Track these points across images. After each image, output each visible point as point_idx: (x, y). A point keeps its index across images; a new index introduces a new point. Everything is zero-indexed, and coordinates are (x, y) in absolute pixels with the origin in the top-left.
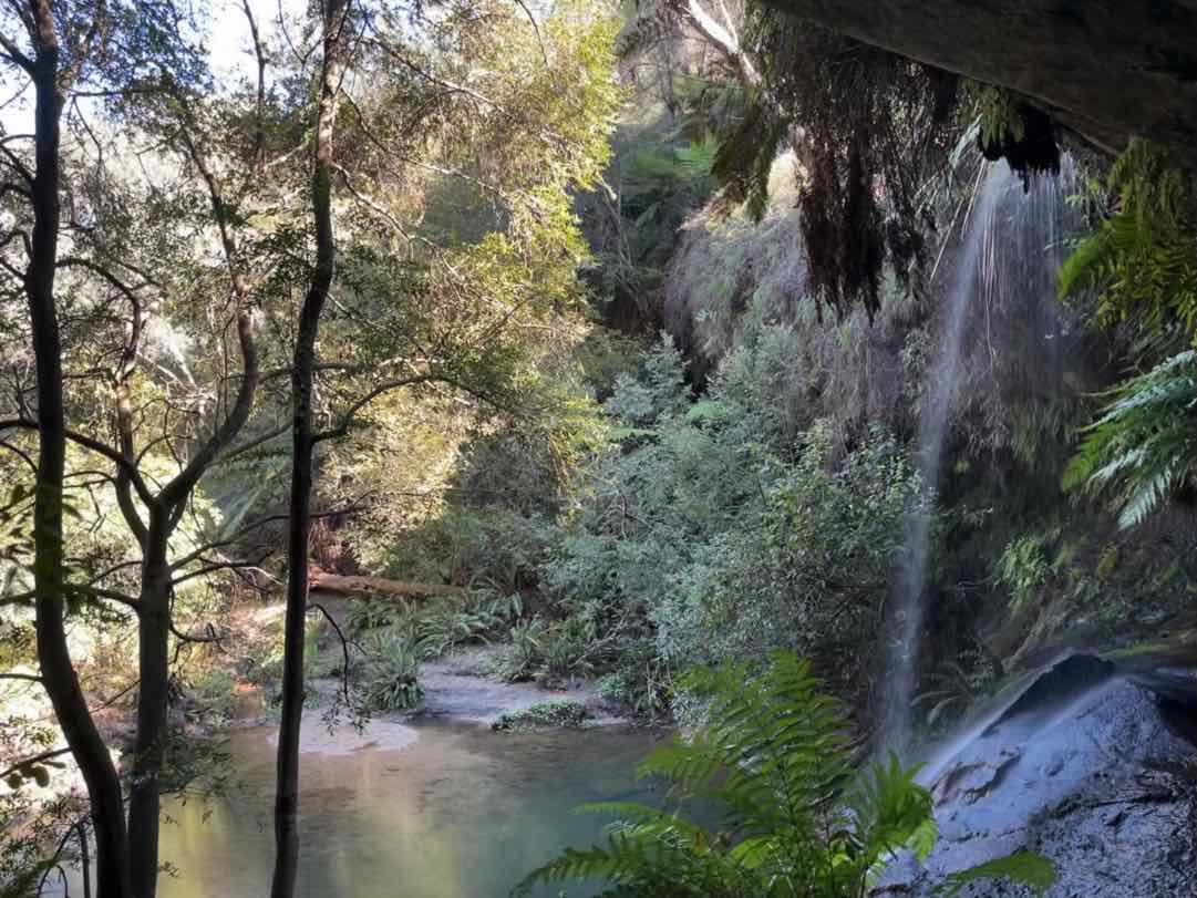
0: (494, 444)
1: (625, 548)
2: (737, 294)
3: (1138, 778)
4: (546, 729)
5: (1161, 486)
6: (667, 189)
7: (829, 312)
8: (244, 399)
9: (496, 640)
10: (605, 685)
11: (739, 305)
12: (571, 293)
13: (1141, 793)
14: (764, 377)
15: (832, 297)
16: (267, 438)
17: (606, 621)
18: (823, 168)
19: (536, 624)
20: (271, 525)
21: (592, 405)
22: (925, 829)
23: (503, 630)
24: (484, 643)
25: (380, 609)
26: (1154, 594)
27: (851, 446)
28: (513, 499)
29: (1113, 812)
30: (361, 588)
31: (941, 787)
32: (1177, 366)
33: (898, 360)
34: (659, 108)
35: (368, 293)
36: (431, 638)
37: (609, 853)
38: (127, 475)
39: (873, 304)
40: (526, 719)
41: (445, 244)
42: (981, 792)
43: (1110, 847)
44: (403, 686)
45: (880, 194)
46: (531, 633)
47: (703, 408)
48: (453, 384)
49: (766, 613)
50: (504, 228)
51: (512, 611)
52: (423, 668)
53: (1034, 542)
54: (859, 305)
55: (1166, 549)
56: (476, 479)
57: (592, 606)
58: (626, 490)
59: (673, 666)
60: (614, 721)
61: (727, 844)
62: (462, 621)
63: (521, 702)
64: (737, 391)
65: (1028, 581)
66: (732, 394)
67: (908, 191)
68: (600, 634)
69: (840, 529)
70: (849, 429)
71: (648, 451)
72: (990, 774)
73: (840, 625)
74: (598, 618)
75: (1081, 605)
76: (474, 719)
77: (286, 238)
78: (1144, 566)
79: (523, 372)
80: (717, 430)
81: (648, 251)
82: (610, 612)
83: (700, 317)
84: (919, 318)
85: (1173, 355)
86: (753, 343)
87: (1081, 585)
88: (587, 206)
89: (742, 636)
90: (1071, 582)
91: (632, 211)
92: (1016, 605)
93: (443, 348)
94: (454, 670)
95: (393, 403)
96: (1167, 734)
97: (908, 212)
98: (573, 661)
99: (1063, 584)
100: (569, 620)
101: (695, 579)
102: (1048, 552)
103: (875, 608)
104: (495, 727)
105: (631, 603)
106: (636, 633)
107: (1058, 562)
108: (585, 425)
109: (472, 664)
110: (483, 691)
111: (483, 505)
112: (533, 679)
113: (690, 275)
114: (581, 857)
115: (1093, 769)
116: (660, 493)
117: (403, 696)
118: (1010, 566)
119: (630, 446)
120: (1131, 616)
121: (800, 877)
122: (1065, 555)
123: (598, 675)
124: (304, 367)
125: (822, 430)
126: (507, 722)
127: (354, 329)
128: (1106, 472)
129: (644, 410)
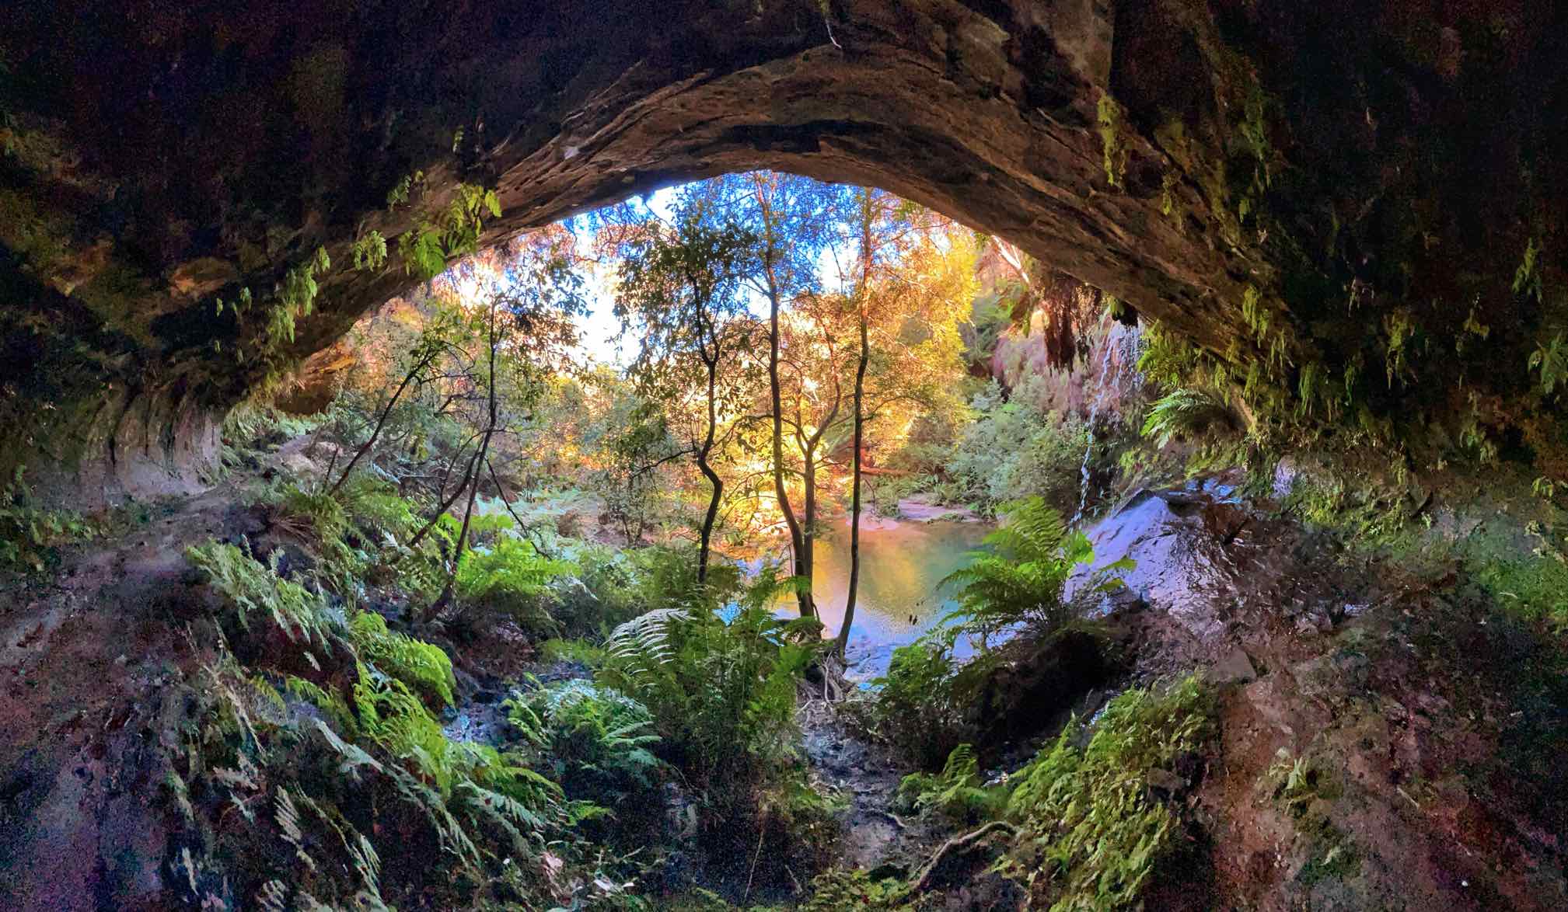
0: (926, 421)
1: (978, 457)
2: (1021, 363)
3: (1162, 528)
5: (1170, 435)
6: (993, 322)
7: (1055, 372)
8: (837, 405)
9: (928, 491)
10: (971, 507)
11: (1022, 367)
12: (957, 363)
13: (1162, 533)
14: (1031, 395)
15: (1056, 366)
16: (846, 419)
17: (971, 484)
18: (1053, 318)
19: (944, 485)
21: (965, 405)
22: (1089, 554)
23: (931, 488)
24: (923, 492)
25: (884, 480)
26: (1169, 469)
27: (1064, 420)
28: (934, 440)
29: (1154, 540)
30: (878, 472)
31: (1096, 539)
32: (1175, 396)
33: (1082, 390)
34: (990, 290)
35: (882, 365)
36: (903, 490)
38: (800, 433)
39: (1071, 370)
40: (940, 519)
41: (908, 344)
42: (1111, 539)
43: (1152, 552)
44: (893, 507)
45: (1075, 330)
46: (942, 488)
47: (1008, 407)
48: (912, 399)
49: (1032, 480)
50: (931, 337)
51: (934, 481)
52: (900, 501)
53: (1133, 453)
54: (1066, 371)
55: (1173, 454)
56: (920, 433)
57: (965, 479)
58: (978, 436)
59: (997, 502)
60: (975, 520)
61: (1017, 565)
62: (915, 485)
63: (938, 514)
64: (1021, 400)
65: (1130, 466)
66: (1018, 401)
67: (1085, 330)
68: (968, 489)
69: (1060, 450)
70: (1063, 414)
71: (987, 422)
72: (1114, 533)
73: (1060, 484)
74: (968, 483)
75: (1147, 473)
76: (920, 519)
77: (851, 346)
78: (1166, 461)
79: (938, 393)
80: (1013, 414)
81: (986, 346)
82: (973, 481)
83: (1006, 372)
84: (1090, 376)
85: (1174, 392)
86: (1026, 382)
87: (1147, 467)
88: (964, 331)
89: (1023, 489)
90: (1144, 466)
91: (981, 330)
92: (1126, 474)
93: (909, 385)
94: (912, 502)
95: (889, 406)
96: (1170, 514)
97: (1084, 337)
98: (958, 498)
99: (1141, 467)
100: (956, 484)
101: (1005, 469)
102: (1137, 456)
105: (980, 478)
106: (983, 489)
107: (1140, 459)
108: (962, 413)
109: (919, 500)
110: (923, 509)
111: (922, 442)
112: (943, 505)
113: (1002, 355)
114: (963, 572)
115: (1148, 527)
116: (991, 437)
117: (893, 511)
118: (1123, 461)
119: (980, 420)
120: (1162, 476)
121: (1044, 576)
122: (1142, 456)
123: (968, 503)
124: (858, 394)
125: (1053, 415)
126: (933, 521)
127: (876, 379)
128: (1154, 430)
129: (986, 407)
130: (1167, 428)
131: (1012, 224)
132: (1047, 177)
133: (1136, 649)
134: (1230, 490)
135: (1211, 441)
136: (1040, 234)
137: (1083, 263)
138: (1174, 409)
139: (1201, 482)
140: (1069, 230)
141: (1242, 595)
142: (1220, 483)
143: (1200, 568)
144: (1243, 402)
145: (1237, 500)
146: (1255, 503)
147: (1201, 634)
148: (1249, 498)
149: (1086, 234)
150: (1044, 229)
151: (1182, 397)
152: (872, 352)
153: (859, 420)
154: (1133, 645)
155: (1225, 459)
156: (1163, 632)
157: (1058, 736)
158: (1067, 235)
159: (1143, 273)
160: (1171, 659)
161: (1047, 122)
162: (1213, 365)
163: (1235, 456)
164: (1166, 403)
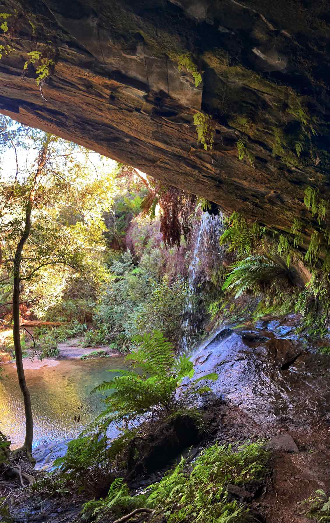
0: (77, 280)
1: (115, 309)
2: (145, 240)
3: (237, 355)
4: (96, 358)
5: (244, 289)
6: (127, 211)
7: (168, 246)
9: (80, 336)
10: (111, 346)
11: (145, 243)
12: (100, 239)
13: (237, 359)
14: (152, 262)
15: (169, 243)
16: (5, 279)
17: (111, 329)
18: (166, 210)
19: (91, 331)
20: (7, 306)
21: (106, 269)
22: (192, 371)
23: (82, 333)
24: (76, 337)
25: (44, 329)
26: (242, 314)
27: (174, 281)
28: (83, 296)
29: (231, 363)
30: (37, 324)
31: (195, 362)
32: (247, 261)
33: (184, 258)
34: (126, 191)
35: (41, 238)
36: (60, 337)
37: (115, 381)
39: (179, 246)
40: (90, 356)
41: (64, 224)
42: (204, 362)
43: (230, 371)
44: (53, 350)
45: (180, 218)
46: (90, 333)
47: (136, 270)
48: (65, 264)
49: (153, 324)
50: (82, 220)
51: (84, 328)
52: (59, 345)
53: (216, 303)
54: (176, 246)
55: (245, 303)
56: (71, 290)
57: (107, 325)
58: (116, 292)
59: (130, 340)
60: (115, 355)
61: (145, 378)
62: (70, 332)
63: (88, 352)
64: (145, 266)
65: (215, 313)
66: (144, 266)
67: (186, 218)
68: (109, 332)
69: (171, 302)
70: (172, 276)
71: (122, 282)
72: (206, 358)
73: (171, 326)
74: (108, 328)
75: (226, 318)
76: (75, 357)
77: (15, 223)
78: (240, 308)
79: (86, 260)
80: (140, 276)
81: (122, 228)
82: (112, 327)
83: (136, 246)
84: (189, 248)
85: (246, 258)
86: (149, 253)
87: (226, 313)
88: (106, 216)
89: (147, 330)
90: (224, 313)
91: (118, 216)
92: (212, 319)
93: (62, 253)
94: (69, 345)
95: (46, 269)
96: (244, 345)
97: (186, 223)
98: (102, 340)
99: (222, 313)
100: (100, 329)
101: (135, 316)
102: (219, 306)
103: (179, 321)
104: (82, 359)
105: (117, 324)
106: (119, 332)
107: (221, 308)
108: (104, 275)
109: (73, 344)
110: (77, 350)
111: (74, 298)
112: (91, 346)
113: (133, 234)
114: (108, 383)
115: (228, 354)
116: (125, 293)
117: (54, 353)
118: (211, 310)
119: (117, 281)
120: (237, 319)
122: (223, 306)
123: (110, 344)
124: (18, 259)
125: (166, 276)
126: (85, 357)
127: (35, 247)
128: (232, 286)
129: (121, 270)
130: (242, 285)
131: (144, 162)
132: (165, 142)
133: (217, 426)
134: (289, 329)
135: (274, 294)
136: (160, 167)
137: (187, 182)
138: (245, 270)
139: (266, 323)
140: (178, 165)
141: (293, 401)
142: (281, 324)
143: (263, 383)
144: (301, 264)
145: (294, 337)
146: (310, 340)
147: (261, 422)
148: (305, 336)
149: (188, 168)
150: (163, 165)
151: (251, 261)
152: (33, 227)
153: (17, 281)
154: (215, 424)
155: (284, 308)
156: (235, 418)
157: (174, 469)
158: (177, 169)
159: (224, 186)
160: (240, 434)
161: (166, 122)
162: (277, 237)
163: (294, 304)
164: (240, 266)
